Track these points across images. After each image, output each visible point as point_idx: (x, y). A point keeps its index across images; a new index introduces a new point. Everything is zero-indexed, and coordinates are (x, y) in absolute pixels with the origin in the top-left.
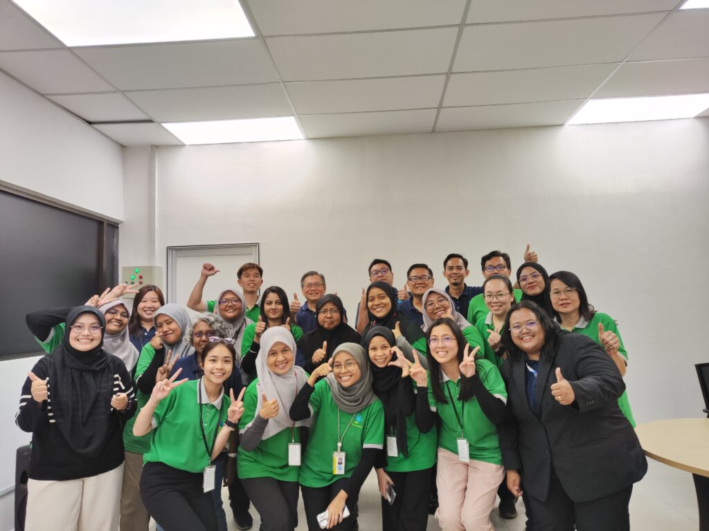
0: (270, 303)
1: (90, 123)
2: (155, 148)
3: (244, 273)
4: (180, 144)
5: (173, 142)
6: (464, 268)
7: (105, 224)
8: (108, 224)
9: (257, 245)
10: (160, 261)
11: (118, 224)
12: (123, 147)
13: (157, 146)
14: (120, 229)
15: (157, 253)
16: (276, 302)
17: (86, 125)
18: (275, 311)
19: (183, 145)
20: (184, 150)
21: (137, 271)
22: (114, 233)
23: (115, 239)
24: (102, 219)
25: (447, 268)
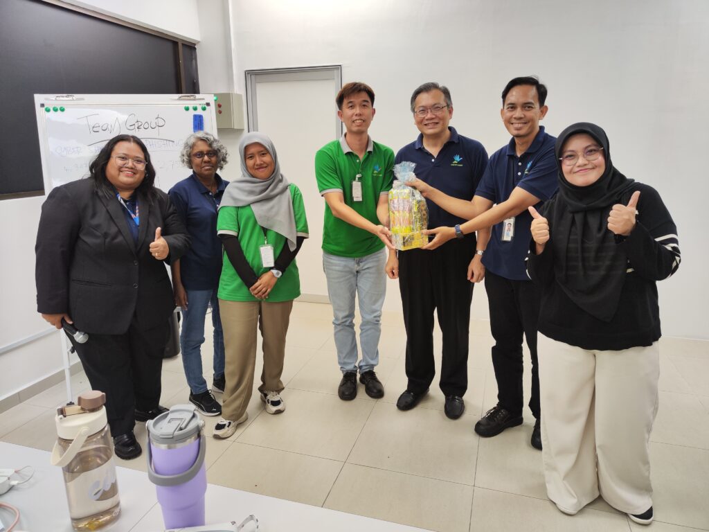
7: (180, 45)
8: (183, 44)
9: (339, 67)
10: (238, 88)
11: (195, 44)
14: (197, 50)
15: (235, 78)
22: (192, 55)
23: (194, 61)
24: (176, 38)
25: (505, 106)
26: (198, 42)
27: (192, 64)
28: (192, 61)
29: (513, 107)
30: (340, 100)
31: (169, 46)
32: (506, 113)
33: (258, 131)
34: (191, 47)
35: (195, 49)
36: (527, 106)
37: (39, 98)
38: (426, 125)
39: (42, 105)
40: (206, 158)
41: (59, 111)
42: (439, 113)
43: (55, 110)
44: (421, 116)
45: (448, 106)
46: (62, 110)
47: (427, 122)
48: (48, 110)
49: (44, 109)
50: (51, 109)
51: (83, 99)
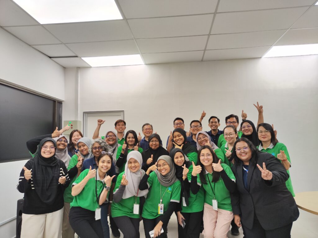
0: (130, 138)
1: (50, 57)
2: (78, 68)
3: (117, 124)
4: (89, 66)
5: (86, 66)
6: (218, 122)
7: (56, 102)
8: (58, 102)
9: (123, 111)
10: (80, 118)
12: (64, 68)
13: (79, 68)
15: (79, 115)
16: (132, 138)
17: (49, 59)
18: (131, 141)
19: (91, 67)
20: (91, 69)
21: (70, 122)
22: (60, 106)
23: (61, 108)
24: (55, 99)
25: (210, 122)
26: (64, 101)
27: (60, 110)
28: (60, 108)
29: (212, 122)
30: (116, 124)
31: (52, 103)
32: (211, 124)
33: (87, 137)
34: (60, 103)
35: (62, 103)
36: (216, 122)
40: (97, 150)
47: (147, 132)
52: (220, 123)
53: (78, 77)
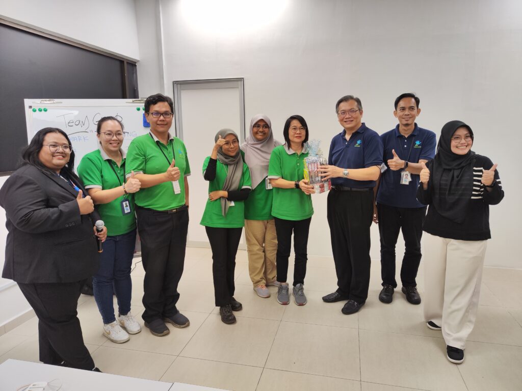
7: (125, 63)
9: (242, 79)
15: (166, 86)
22: (133, 70)
23: (135, 75)
24: (123, 58)
25: (398, 109)
26: (138, 61)
27: (133, 77)
28: (133, 74)
29: (403, 109)
31: (118, 63)
32: (400, 113)
34: (133, 64)
35: (136, 66)
36: (411, 108)
37: (28, 102)
38: (345, 122)
39: (30, 107)
41: (43, 111)
42: (354, 115)
43: (40, 110)
44: (343, 116)
45: (359, 110)
46: (46, 110)
47: (346, 120)
48: (34, 111)
49: (31, 109)
50: (37, 110)
51: (61, 103)
52: (420, 106)
53: (159, 13)
